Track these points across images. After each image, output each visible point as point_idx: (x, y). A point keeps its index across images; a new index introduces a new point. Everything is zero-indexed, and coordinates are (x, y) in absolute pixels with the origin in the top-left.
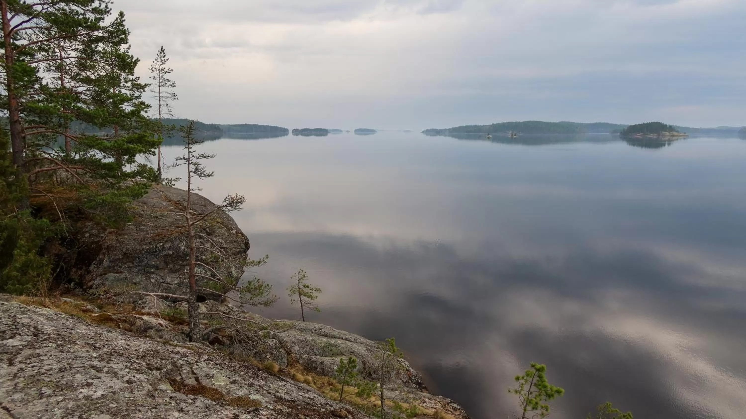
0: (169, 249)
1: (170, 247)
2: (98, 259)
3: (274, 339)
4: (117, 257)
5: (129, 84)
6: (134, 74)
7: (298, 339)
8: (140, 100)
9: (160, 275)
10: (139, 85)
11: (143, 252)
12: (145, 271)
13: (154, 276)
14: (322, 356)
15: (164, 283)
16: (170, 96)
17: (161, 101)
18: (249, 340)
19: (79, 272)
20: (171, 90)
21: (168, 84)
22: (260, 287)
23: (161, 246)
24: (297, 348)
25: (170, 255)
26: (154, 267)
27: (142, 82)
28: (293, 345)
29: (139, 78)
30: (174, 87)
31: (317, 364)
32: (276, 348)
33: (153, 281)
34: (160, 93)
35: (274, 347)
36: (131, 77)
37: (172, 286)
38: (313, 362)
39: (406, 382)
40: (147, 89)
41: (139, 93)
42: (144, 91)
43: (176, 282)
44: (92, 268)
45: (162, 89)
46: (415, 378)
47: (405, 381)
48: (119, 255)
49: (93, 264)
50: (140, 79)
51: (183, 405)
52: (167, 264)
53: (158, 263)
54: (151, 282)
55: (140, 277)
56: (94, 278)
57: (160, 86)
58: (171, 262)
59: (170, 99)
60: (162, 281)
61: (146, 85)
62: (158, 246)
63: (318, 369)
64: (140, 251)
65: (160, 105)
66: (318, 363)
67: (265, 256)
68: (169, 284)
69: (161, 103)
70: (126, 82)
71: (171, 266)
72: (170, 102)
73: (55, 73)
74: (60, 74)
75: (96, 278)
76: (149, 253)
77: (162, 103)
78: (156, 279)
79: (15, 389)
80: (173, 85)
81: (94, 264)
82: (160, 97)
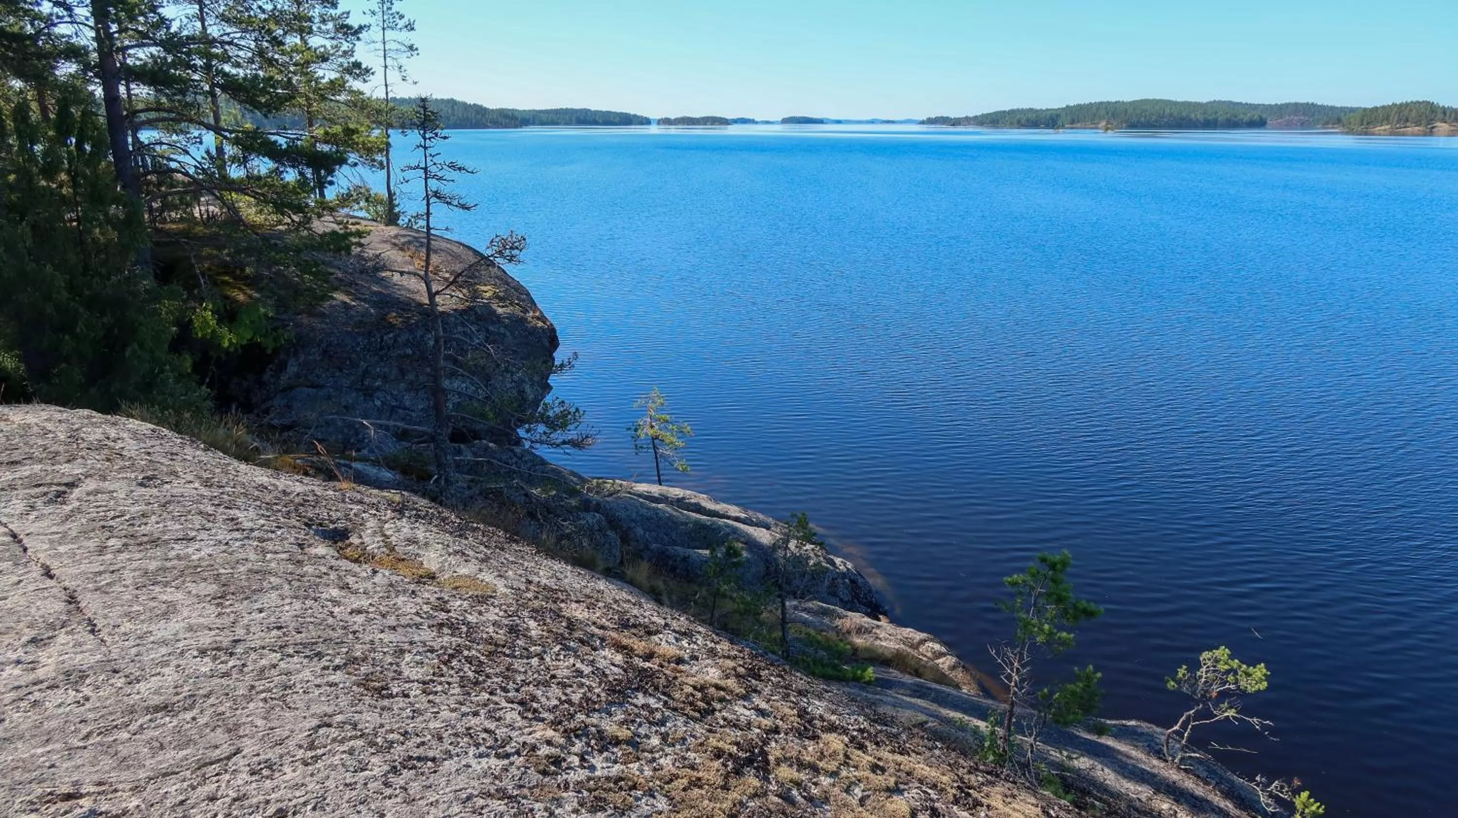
0: (405, 345)
1: (408, 340)
2: (276, 361)
3: (598, 512)
4: (311, 357)
5: (330, 26)
6: (339, 6)
7: (642, 515)
8: (352, 60)
9: (392, 394)
10: (349, 27)
11: (358, 349)
12: (363, 384)
13: (379, 394)
14: (689, 547)
15: (399, 408)
16: (403, 48)
17: (388, 59)
18: (549, 513)
19: (245, 384)
20: (405, 36)
21: (401, 23)
22: (564, 415)
23: (390, 338)
24: (640, 531)
25: (408, 356)
26: (379, 376)
27: (354, 21)
28: (633, 525)
29: (348, 13)
30: (412, 32)
31: (675, 561)
32: (600, 530)
33: (378, 403)
34: (384, 43)
35: (596, 527)
36: (333, 12)
37: (414, 415)
38: (668, 556)
39: (847, 602)
40: (363, 35)
41: (351, 46)
42: (358, 39)
43: (420, 407)
44: (267, 377)
45: (389, 34)
46: (865, 594)
47: (846, 599)
48: (314, 354)
49: (268, 370)
50: (350, 15)
51: (350, 580)
52: (403, 372)
53: (386, 369)
54: (375, 405)
55: (354, 394)
56: (272, 395)
57: (384, 29)
58: (409, 368)
59: (405, 55)
60: (395, 404)
61: (361, 28)
62: (385, 338)
63: (678, 571)
64: (353, 347)
65: (386, 67)
66: (678, 559)
67: (571, 355)
68: (408, 409)
69: (388, 64)
70: (324, 21)
71: (411, 377)
72: (403, 59)
73: (189, 6)
74: (197, 7)
75: (275, 396)
76: (369, 350)
77: (389, 61)
78: (383, 399)
79: (64, 538)
80: (410, 27)
81: (271, 370)
82: (385, 50)
